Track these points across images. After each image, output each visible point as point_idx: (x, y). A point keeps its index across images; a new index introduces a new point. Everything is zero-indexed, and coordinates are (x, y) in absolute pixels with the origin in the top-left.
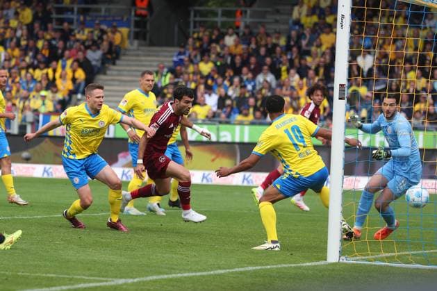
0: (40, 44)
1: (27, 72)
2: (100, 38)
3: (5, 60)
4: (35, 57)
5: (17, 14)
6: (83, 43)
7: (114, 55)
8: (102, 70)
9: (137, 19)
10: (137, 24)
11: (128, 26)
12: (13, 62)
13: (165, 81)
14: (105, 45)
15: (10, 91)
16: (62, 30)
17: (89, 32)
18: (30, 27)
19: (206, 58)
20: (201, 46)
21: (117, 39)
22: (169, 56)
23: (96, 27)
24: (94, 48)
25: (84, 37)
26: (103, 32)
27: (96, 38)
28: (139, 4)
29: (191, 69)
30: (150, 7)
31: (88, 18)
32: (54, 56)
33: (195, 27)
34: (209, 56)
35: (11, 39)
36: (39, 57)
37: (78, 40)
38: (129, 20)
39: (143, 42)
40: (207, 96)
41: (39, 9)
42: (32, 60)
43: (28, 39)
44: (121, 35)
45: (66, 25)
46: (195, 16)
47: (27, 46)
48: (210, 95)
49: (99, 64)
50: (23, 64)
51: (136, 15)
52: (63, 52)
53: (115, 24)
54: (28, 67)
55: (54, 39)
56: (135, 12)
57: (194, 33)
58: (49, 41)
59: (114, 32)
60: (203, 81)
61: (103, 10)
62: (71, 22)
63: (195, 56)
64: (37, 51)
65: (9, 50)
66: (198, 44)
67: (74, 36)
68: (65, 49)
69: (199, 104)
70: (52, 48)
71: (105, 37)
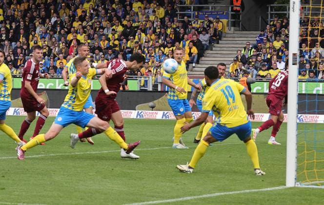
0: (169, 31)
1: (160, 49)
2: (209, 26)
3: (145, 42)
4: (165, 40)
5: (154, 11)
6: (197, 30)
7: (218, 37)
8: (210, 47)
9: (232, 13)
10: (233, 16)
11: (227, 18)
12: (151, 43)
13: (250, 54)
14: (212, 31)
15: (148, 63)
16: (183, 22)
17: (201, 22)
18: (162, 21)
19: (278, 38)
20: (275, 30)
21: (220, 26)
22: (253, 37)
23: (206, 19)
24: (204, 33)
25: (198, 26)
26: (210, 22)
27: (205, 26)
28: (235, 3)
29: (268, 45)
30: (242, 6)
31: (200, 13)
32: (178, 38)
33: (271, 18)
34: (280, 36)
35: (150, 28)
36: (168, 39)
37: (193, 28)
38: (227, 14)
39: (238, 29)
40: (278, 63)
41: (169, 8)
42: (163, 42)
43: (161, 28)
44: (222, 24)
45: (186, 18)
46: (271, 10)
47: (160, 32)
48: (280, 63)
49: (207, 43)
50: (157, 44)
51: (232, 10)
52: (183, 36)
53: (218, 17)
54: (160, 47)
55: (178, 27)
56: (232, 8)
57: (271, 21)
58: (175, 29)
59: (217, 22)
60: (275, 53)
61: (210, 7)
62: (189, 16)
63: (271, 37)
64: (167, 35)
65: (148, 36)
66: (273, 29)
67: (191, 25)
68: (185, 33)
69: (273, 69)
70: (176, 33)
71: (211, 25)
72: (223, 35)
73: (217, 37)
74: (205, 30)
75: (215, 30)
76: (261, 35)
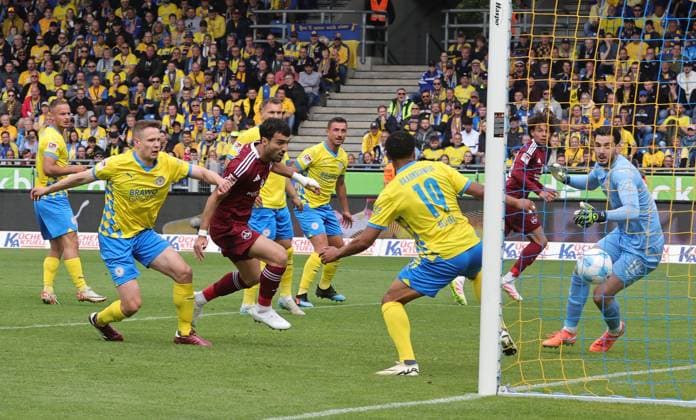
0: (234, 65)
1: (215, 105)
2: (318, 55)
3: (185, 89)
4: (226, 84)
5: (203, 24)
6: (294, 63)
7: (338, 78)
8: (320, 100)
9: (368, 27)
10: (371, 34)
11: (358, 38)
12: (196, 92)
13: (406, 113)
14: (325, 65)
15: (189, 133)
16: (265, 46)
17: (302, 47)
18: (221, 43)
19: (464, 79)
20: (459, 62)
21: (342, 55)
22: (412, 78)
23: (313, 39)
24: (308, 69)
25: (296, 55)
26: (322, 46)
27: (312, 55)
28: (375, 7)
29: (443, 95)
30: (390, 12)
31: (301, 28)
32: (254, 81)
33: (451, 37)
34: (469, 77)
35: (195, 60)
36: (232, 83)
37: (287, 59)
38: (358, 29)
39: (380, 60)
40: (463, 133)
41: (235, 17)
42: (222, 88)
43: (217, 60)
44: (348, 51)
45: (270, 37)
46: (451, 22)
47: (216, 67)
48: (468, 132)
49: (316, 91)
50: (209, 94)
51: (369, 21)
52: (265, 75)
53: (338, 35)
54: (215, 99)
55: (254, 57)
56: (369, 17)
57: (450, 44)
58: (247, 62)
59: (337, 47)
60: (458, 112)
61: (323, 15)
62: (278, 34)
63: (450, 78)
64: (230, 75)
65: (191, 75)
66: (454, 61)
67: (282, 52)
68: (269, 70)
69: (453, 145)
70: (250, 69)
71: (324, 53)
72: (349, 74)
73: (336, 78)
74: (312, 64)
75: (333, 63)
76: (428, 74)
